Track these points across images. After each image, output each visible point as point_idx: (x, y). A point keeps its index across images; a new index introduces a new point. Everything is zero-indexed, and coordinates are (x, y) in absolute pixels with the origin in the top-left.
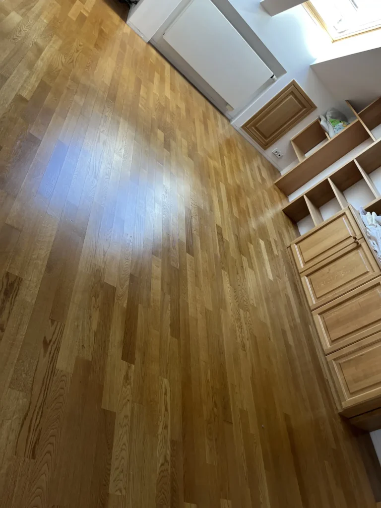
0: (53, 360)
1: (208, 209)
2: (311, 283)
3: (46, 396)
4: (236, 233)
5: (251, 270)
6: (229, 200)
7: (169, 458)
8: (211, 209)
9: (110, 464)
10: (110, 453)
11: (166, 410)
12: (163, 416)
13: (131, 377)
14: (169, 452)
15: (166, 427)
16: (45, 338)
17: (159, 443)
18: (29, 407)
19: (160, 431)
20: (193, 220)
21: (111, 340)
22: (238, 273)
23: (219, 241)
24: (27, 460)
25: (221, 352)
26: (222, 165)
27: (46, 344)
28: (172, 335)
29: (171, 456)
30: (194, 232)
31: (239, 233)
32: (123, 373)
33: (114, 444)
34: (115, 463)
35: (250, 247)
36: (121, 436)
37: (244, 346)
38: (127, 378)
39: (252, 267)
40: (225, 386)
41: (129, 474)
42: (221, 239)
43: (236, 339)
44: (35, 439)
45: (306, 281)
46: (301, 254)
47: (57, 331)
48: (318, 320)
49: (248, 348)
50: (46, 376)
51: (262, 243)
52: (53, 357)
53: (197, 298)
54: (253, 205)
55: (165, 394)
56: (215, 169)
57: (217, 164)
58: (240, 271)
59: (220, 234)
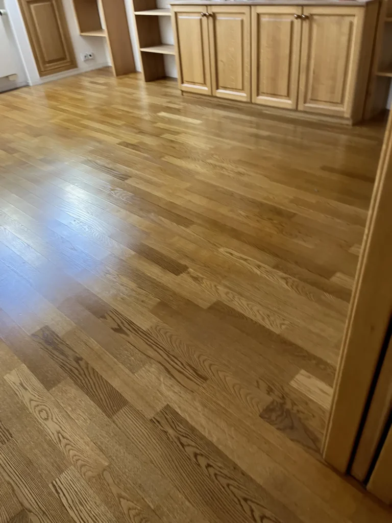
0: (137, 330)
1: (97, 144)
2: (225, 88)
3: (163, 348)
4: (137, 131)
5: (180, 135)
6: (102, 122)
7: (285, 275)
8: (100, 142)
9: (256, 322)
10: (247, 318)
11: (245, 260)
12: (249, 265)
13: (198, 276)
14: (281, 274)
15: (259, 267)
16: (112, 329)
17: (268, 278)
18: (163, 365)
19: (259, 272)
20: (98, 161)
21: (155, 278)
22: (174, 148)
23: (133, 149)
24: (204, 385)
25: (232, 194)
26: (66, 113)
27: (119, 330)
28: (187, 226)
29: (285, 273)
30: (110, 166)
31: (139, 129)
32: (190, 280)
33: (243, 312)
34: (258, 319)
35: (159, 126)
36: (240, 305)
37: (240, 173)
38: (195, 279)
39: (178, 133)
40: (261, 205)
41: (275, 311)
42: (134, 146)
43: (229, 176)
44: (192, 371)
45: (221, 92)
46: (194, 83)
47: (114, 317)
48: (263, 99)
49: (245, 171)
50: (147, 341)
51: (163, 114)
52: (134, 329)
53: (171, 191)
54: (123, 105)
55: (231, 254)
56: (64, 120)
57: (61, 117)
58: (173, 145)
59: (127, 145)
